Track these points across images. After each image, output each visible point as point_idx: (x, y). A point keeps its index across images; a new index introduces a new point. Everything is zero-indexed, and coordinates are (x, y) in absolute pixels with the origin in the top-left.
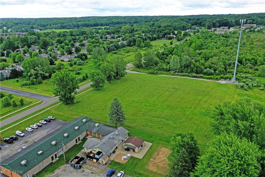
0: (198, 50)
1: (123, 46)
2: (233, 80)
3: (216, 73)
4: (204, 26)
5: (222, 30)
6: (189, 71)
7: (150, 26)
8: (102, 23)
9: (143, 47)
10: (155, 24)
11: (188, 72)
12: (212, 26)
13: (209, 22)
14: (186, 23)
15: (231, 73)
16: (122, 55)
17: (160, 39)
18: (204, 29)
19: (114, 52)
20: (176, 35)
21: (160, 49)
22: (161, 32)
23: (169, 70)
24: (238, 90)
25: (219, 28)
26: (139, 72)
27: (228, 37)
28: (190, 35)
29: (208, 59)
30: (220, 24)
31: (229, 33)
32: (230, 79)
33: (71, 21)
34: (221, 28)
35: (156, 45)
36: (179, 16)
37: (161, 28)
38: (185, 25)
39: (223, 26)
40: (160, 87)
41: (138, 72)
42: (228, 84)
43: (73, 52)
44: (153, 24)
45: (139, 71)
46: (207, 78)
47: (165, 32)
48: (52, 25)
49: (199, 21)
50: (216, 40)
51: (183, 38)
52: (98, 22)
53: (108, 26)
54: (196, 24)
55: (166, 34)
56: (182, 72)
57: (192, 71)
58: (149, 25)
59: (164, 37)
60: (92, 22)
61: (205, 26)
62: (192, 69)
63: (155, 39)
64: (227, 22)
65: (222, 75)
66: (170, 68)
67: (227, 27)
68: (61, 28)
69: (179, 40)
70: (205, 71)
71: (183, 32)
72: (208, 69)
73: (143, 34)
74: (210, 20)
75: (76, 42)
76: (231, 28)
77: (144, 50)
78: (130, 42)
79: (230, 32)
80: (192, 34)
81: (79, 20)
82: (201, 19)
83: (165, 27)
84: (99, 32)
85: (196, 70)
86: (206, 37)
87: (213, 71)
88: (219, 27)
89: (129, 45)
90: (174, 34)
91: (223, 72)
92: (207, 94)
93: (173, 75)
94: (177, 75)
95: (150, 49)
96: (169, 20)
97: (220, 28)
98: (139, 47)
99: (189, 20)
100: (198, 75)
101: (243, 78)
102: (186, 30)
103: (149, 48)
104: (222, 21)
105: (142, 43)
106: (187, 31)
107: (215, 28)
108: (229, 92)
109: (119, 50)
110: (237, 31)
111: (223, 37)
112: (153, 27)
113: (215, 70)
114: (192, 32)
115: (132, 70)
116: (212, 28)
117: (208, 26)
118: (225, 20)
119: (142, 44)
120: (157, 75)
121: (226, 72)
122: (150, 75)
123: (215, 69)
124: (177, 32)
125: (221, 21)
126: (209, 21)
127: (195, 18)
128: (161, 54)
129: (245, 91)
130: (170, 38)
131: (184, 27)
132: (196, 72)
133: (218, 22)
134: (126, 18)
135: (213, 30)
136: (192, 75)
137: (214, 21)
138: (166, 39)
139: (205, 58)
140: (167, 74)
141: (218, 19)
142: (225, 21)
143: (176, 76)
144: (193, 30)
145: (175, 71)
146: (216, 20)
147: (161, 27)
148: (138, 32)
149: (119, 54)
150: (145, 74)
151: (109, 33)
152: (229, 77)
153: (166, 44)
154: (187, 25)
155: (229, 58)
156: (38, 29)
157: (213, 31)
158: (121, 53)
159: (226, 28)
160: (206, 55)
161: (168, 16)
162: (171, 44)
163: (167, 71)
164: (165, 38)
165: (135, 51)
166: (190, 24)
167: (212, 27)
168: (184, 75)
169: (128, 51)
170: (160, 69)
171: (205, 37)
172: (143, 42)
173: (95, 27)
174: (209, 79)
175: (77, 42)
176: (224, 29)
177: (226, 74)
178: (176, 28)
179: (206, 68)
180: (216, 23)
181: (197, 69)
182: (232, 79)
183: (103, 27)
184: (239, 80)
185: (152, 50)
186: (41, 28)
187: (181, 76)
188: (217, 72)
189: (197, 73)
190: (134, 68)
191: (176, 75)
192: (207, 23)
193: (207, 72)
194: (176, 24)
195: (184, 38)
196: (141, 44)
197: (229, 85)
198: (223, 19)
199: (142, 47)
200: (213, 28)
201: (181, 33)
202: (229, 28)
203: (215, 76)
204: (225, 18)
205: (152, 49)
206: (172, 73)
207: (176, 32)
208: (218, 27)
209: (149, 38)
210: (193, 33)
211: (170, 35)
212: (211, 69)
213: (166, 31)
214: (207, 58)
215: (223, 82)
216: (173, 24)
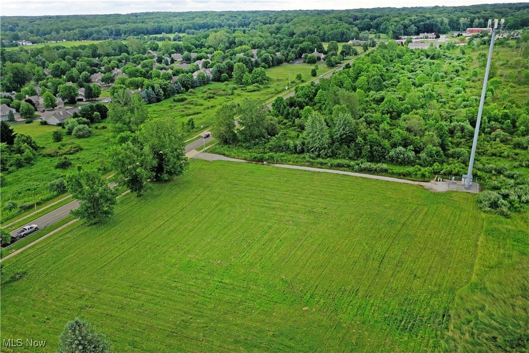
0: (374, 92)
1: (204, 81)
2: (467, 180)
3: (419, 158)
4: (385, 31)
5: (423, 40)
6: (352, 153)
7: (271, 33)
8: (172, 27)
9: (249, 84)
10: (282, 27)
11: (350, 155)
12: (402, 31)
13: (395, 24)
14: (347, 25)
15: (458, 158)
16: (196, 105)
17: (291, 61)
18: (385, 39)
19: (177, 97)
20: (325, 53)
21: (288, 89)
22: (292, 47)
23: (302, 151)
24: (483, 215)
25: (416, 37)
26: (227, 156)
27: (438, 58)
28: (356, 54)
29: (399, 115)
30: (418, 27)
31: (438, 47)
32: (458, 176)
33: (105, 23)
34: (421, 35)
35: (280, 78)
36: (333, 10)
37: (294, 36)
38: (345, 30)
39: (424, 32)
40: (274, 209)
41: (224, 155)
42: (454, 195)
43: (80, 97)
44: (278, 29)
45: (226, 153)
46: (397, 174)
47: (301, 45)
48: (62, 31)
49: (375, 21)
50: (414, 65)
51: (341, 60)
52: (164, 25)
53: (184, 32)
54: (368, 28)
55: (303, 51)
56: (334, 155)
57: (358, 155)
58: (270, 30)
59: (300, 57)
60: (150, 25)
61: (388, 32)
62: (358, 149)
63: (279, 63)
64: (432, 24)
65: (436, 166)
66: (303, 144)
67: (433, 34)
68: (81, 37)
69: (331, 65)
70: (392, 153)
71: (340, 46)
72: (401, 147)
73: (255, 52)
74: (396, 19)
75: (96, 73)
76: (441, 36)
77: (251, 91)
78: (219, 71)
79: (440, 46)
80: (359, 50)
81: (123, 19)
82: (379, 17)
83: (303, 35)
84: (158, 46)
85: (369, 152)
86: (391, 56)
87: (412, 154)
88: (417, 33)
89: (217, 79)
90: (321, 50)
91: (437, 156)
92: (402, 233)
93: (312, 165)
94: (322, 164)
95: (265, 88)
96: (312, 20)
97: (419, 37)
98: (240, 84)
99: (355, 20)
100: (373, 166)
101: (491, 172)
102: (348, 42)
103: (262, 86)
104: (423, 21)
105: (247, 73)
106: (350, 42)
107: (409, 37)
108: (459, 223)
109: (191, 92)
110: (455, 43)
111: (428, 56)
112: (277, 36)
113: (417, 151)
114: (360, 45)
115: (209, 151)
116: (402, 37)
117: (394, 32)
118: (428, 18)
119: (247, 76)
120: (272, 165)
121: (445, 155)
122: (253, 166)
123: (418, 147)
124: (328, 46)
125: (419, 21)
126: (395, 22)
127: (366, 15)
128: (285, 104)
129: (503, 219)
130: (312, 61)
131: (343, 34)
132: (370, 157)
133: (414, 23)
134: (224, 15)
135: (404, 41)
136: (358, 165)
137: (407, 22)
138: (304, 62)
139: (391, 113)
140: (296, 163)
141: (413, 18)
142: (428, 22)
143: (320, 168)
144: (362, 42)
145: (317, 153)
146: (410, 20)
147: (295, 34)
148: (244, 47)
149: (187, 104)
150: (239, 163)
151: (179, 50)
152: (454, 172)
153: (302, 75)
154: (349, 30)
155: (447, 112)
156: (27, 40)
157: (403, 43)
158: (194, 99)
159: (431, 37)
160: (392, 107)
161: (311, 11)
162: (314, 74)
163: (296, 152)
164: (302, 61)
165: (229, 95)
166: (356, 29)
167: (401, 34)
168: (339, 166)
169: (212, 95)
170: (278, 149)
171: (389, 58)
172: (250, 72)
173: (154, 36)
174: (402, 177)
175: (99, 71)
176: (427, 38)
177: (445, 162)
178: (326, 36)
179: (394, 145)
180: (409, 26)
181: (371, 148)
182: (463, 179)
183: (172, 36)
184: (481, 179)
185: (269, 90)
186: (35, 38)
187: (332, 167)
188: (423, 155)
189: (372, 159)
190: (216, 145)
191: (319, 166)
192: (391, 25)
193: (398, 158)
194: (327, 27)
195: (343, 60)
196: (245, 76)
197: (456, 199)
198: (424, 17)
199: (247, 84)
200: (406, 37)
201: (336, 49)
202: (438, 37)
203: (420, 170)
204: (428, 15)
205: (269, 87)
206: (307, 159)
207: (326, 46)
208: (413, 34)
209: (265, 60)
210: (362, 48)
211: (312, 52)
212: (409, 148)
213: (304, 43)
214: (395, 114)
215: (440, 186)
216: (319, 28)
